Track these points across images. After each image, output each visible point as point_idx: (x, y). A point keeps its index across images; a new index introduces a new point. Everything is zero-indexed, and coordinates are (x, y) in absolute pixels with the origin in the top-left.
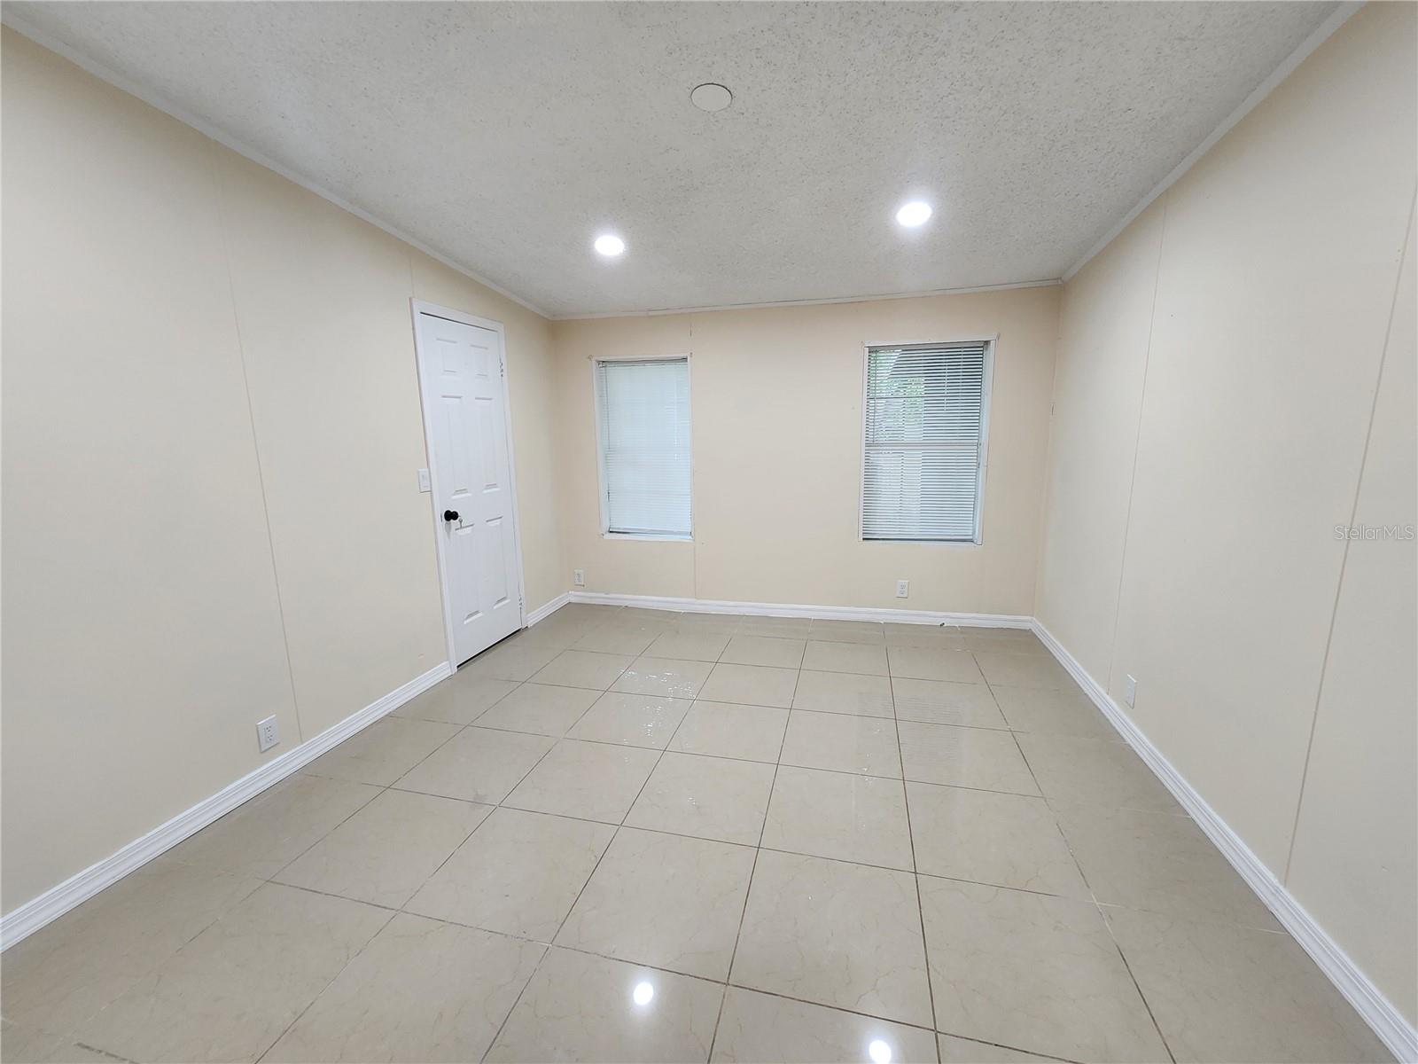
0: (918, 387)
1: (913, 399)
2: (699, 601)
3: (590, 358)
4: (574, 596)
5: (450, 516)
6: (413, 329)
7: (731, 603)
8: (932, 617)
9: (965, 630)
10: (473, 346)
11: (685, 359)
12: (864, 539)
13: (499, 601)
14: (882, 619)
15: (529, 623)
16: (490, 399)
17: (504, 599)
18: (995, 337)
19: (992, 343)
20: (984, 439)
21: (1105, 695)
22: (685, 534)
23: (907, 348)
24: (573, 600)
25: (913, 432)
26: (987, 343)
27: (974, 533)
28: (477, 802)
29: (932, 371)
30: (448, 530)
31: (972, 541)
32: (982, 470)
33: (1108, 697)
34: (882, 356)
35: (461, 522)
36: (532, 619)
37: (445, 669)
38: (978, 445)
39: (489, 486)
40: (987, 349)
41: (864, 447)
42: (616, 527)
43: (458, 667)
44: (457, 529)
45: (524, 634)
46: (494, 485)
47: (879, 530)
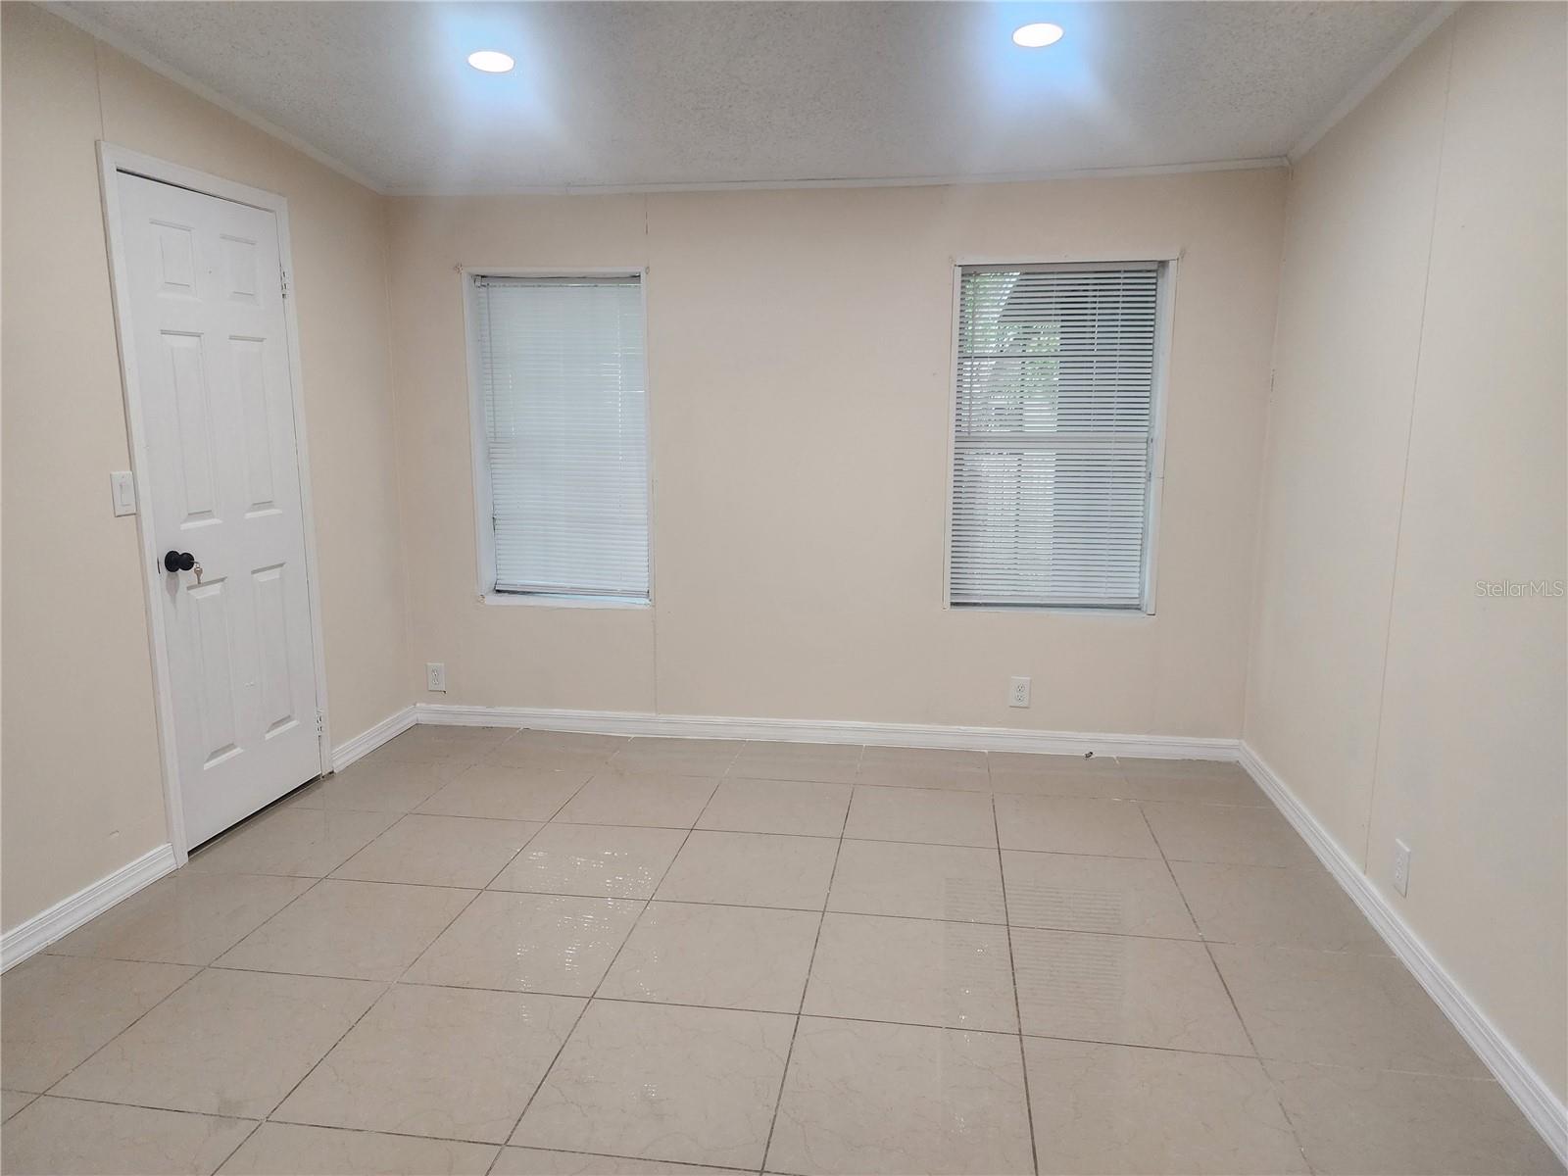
0: (1049, 338)
1: (1044, 359)
2: (664, 717)
3: (457, 268)
4: (425, 712)
5: (178, 562)
6: (102, 200)
7: (721, 719)
8: (1073, 742)
9: (1126, 764)
10: (224, 238)
11: (636, 278)
12: (953, 604)
13: (276, 724)
14: (984, 745)
15: (335, 766)
16: (261, 340)
17: (287, 719)
18: (1176, 255)
19: (1172, 265)
20: (1159, 431)
21: (1360, 874)
22: (636, 594)
23: (1030, 271)
24: (424, 718)
25: (1041, 416)
26: (1163, 264)
27: (1141, 594)
28: (225, 1116)
29: (1071, 310)
30: (172, 589)
31: (1138, 608)
32: (1155, 485)
33: (1364, 878)
34: (988, 281)
35: (199, 573)
36: (342, 756)
37: (162, 859)
38: (1149, 441)
39: (258, 505)
40: (1163, 276)
41: (952, 444)
42: (509, 580)
43: (190, 853)
44: (189, 588)
45: (327, 785)
46: (269, 504)
47: (979, 591)
